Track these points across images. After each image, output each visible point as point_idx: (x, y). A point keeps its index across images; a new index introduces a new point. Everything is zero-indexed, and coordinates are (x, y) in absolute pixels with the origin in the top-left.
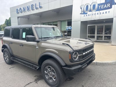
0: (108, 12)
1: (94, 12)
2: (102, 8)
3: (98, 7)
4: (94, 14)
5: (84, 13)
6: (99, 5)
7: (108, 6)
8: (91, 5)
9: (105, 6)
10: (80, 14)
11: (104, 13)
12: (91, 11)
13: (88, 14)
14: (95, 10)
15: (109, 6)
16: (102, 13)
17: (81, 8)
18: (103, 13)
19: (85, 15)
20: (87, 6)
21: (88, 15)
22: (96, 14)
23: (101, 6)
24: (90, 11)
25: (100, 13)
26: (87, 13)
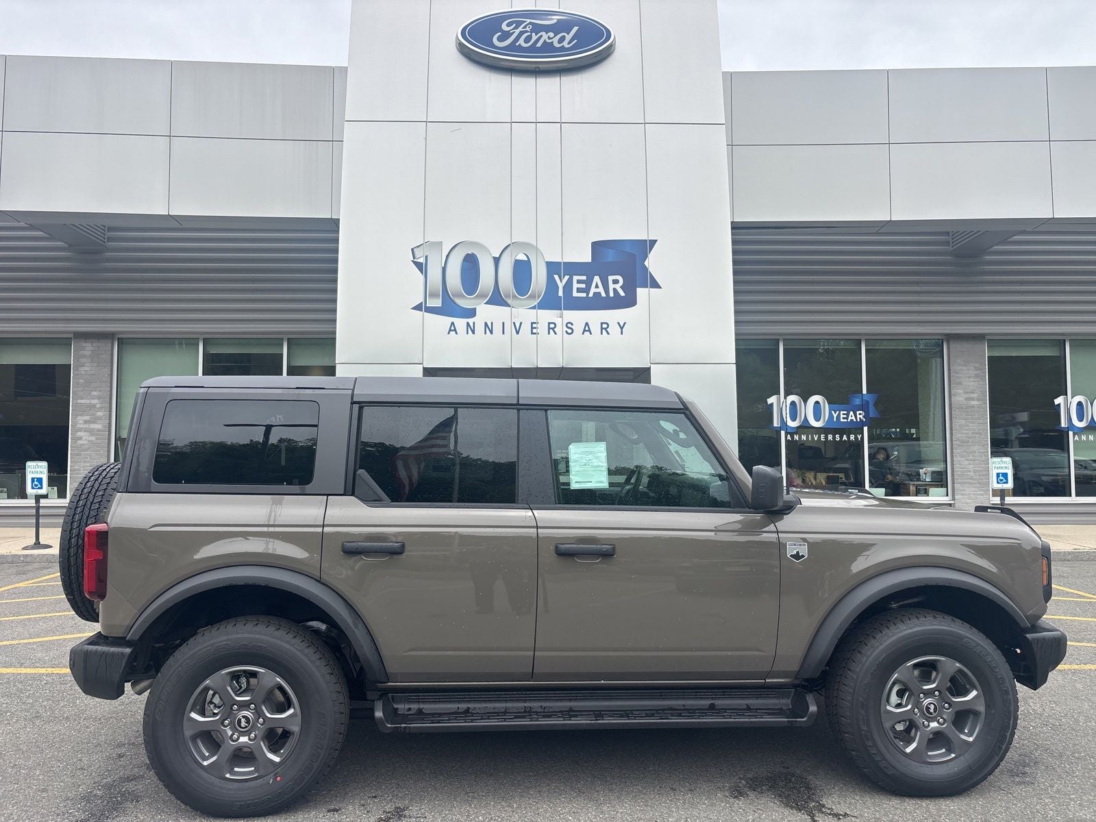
0: (614, 329)
1: (524, 313)
2: (575, 294)
3: (551, 284)
4: (527, 327)
6: (553, 268)
7: (611, 286)
8: (497, 261)
9: (597, 287)
10: (418, 308)
11: (595, 328)
12: (505, 304)
13: (478, 321)
14: (533, 297)
15: (618, 287)
17: (421, 267)
18: (587, 329)
19: (461, 323)
20: (471, 264)
21: (480, 328)
22: (543, 327)
23: (571, 281)
24: (497, 299)
25: (570, 328)
26: (472, 313)
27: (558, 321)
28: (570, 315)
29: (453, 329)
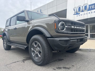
1: (86, 12)
2: (93, 8)
4: (86, 14)
5: (77, 13)
6: (90, 5)
8: (82, 7)
10: (74, 15)
13: (80, 14)
14: (87, 10)
16: (93, 12)
17: (74, 10)
19: (78, 15)
20: (80, 8)
22: (88, 13)
23: (92, 6)
24: (82, 11)
25: (92, 12)
26: (79, 14)
27: (90, 12)
28: (92, 11)
29: (77, 16)
